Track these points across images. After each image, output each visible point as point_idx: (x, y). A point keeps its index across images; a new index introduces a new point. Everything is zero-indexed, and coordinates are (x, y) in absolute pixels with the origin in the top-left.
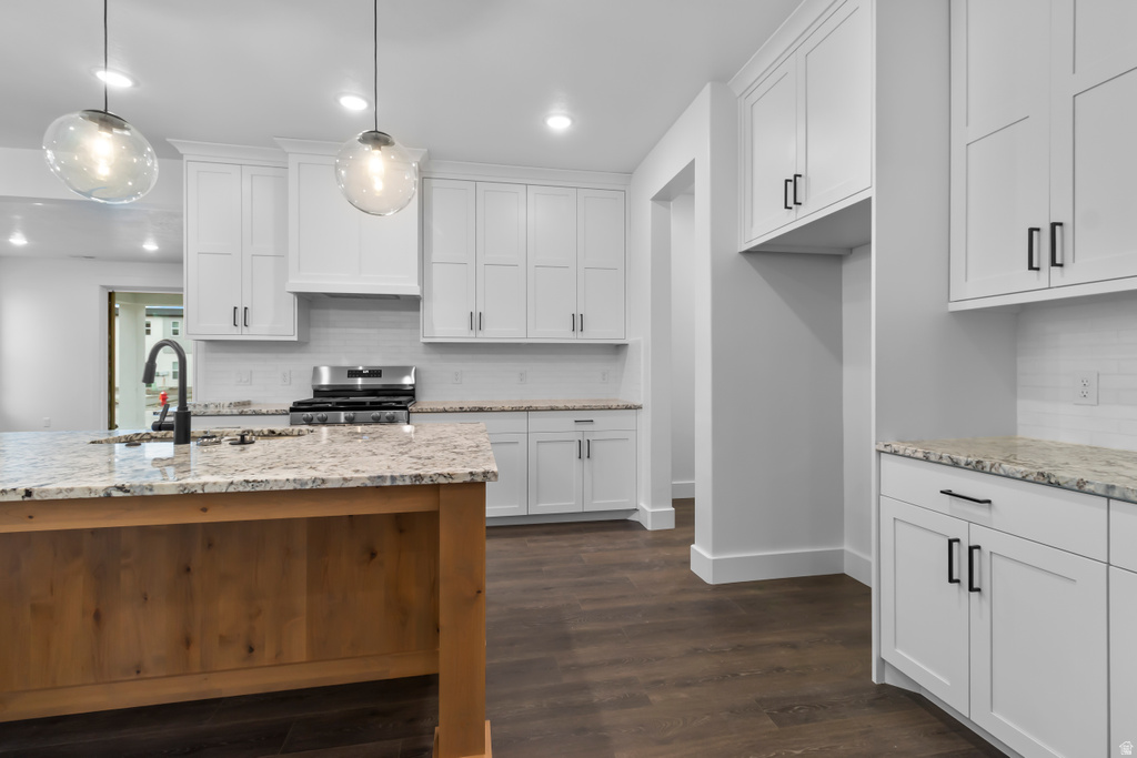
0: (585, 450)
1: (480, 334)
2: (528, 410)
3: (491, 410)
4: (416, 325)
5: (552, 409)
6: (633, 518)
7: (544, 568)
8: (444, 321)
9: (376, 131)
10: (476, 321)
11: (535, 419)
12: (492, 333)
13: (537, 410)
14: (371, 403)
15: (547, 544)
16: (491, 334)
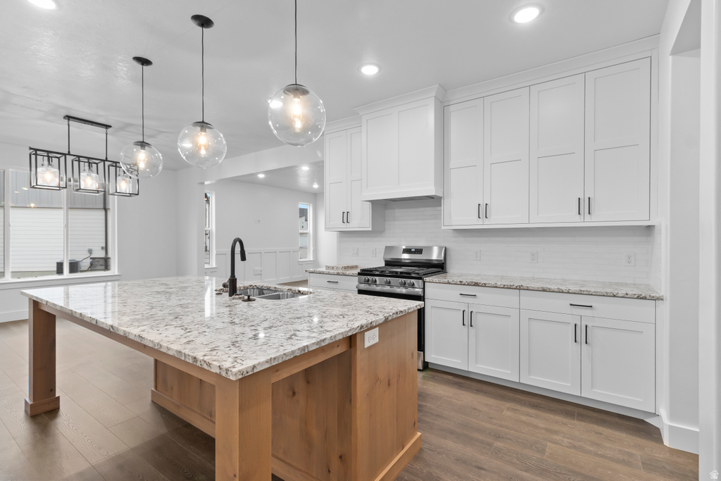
0: (582, 335)
1: (487, 221)
2: (520, 288)
3: (485, 285)
4: (438, 217)
5: (544, 290)
6: (650, 420)
7: (498, 444)
8: (458, 213)
9: (296, 84)
10: (483, 211)
11: (526, 298)
12: (497, 220)
13: (527, 289)
14: (401, 273)
15: (524, 418)
16: (494, 221)
